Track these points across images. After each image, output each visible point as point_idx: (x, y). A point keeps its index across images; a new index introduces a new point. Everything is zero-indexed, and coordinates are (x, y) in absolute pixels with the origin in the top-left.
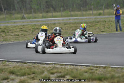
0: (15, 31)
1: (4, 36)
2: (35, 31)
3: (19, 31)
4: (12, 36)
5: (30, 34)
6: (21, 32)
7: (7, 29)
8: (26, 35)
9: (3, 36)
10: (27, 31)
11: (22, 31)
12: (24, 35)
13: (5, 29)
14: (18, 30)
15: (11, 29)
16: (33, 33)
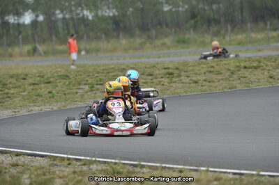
0: (196, 74)
1: (166, 84)
2: (239, 73)
3: (205, 73)
4: (183, 83)
5: (222, 79)
6: (208, 74)
7: (181, 68)
8: (213, 82)
9: (163, 85)
10: (221, 74)
11: (210, 72)
12: (209, 82)
13: (177, 69)
14: (203, 71)
15: (190, 68)
16: (231, 77)
